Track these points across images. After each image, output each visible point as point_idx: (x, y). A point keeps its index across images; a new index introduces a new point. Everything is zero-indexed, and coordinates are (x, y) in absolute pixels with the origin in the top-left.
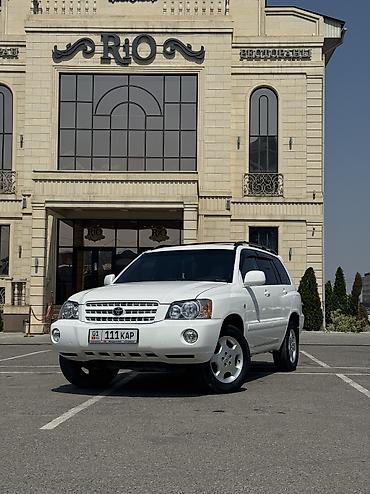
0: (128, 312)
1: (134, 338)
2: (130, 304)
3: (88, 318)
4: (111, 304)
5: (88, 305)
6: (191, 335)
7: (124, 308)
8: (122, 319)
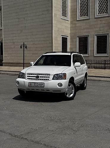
0: (41, 77)
1: (43, 86)
2: (41, 75)
3: (28, 78)
4: (35, 74)
5: (28, 74)
6: (60, 85)
7: (39, 76)
8: (39, 79)
